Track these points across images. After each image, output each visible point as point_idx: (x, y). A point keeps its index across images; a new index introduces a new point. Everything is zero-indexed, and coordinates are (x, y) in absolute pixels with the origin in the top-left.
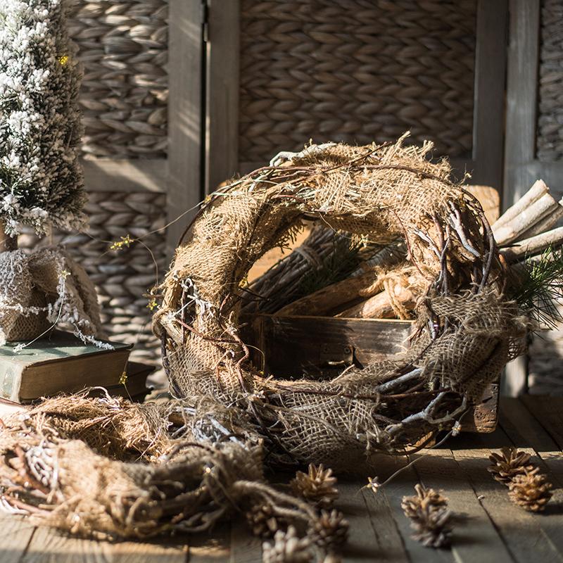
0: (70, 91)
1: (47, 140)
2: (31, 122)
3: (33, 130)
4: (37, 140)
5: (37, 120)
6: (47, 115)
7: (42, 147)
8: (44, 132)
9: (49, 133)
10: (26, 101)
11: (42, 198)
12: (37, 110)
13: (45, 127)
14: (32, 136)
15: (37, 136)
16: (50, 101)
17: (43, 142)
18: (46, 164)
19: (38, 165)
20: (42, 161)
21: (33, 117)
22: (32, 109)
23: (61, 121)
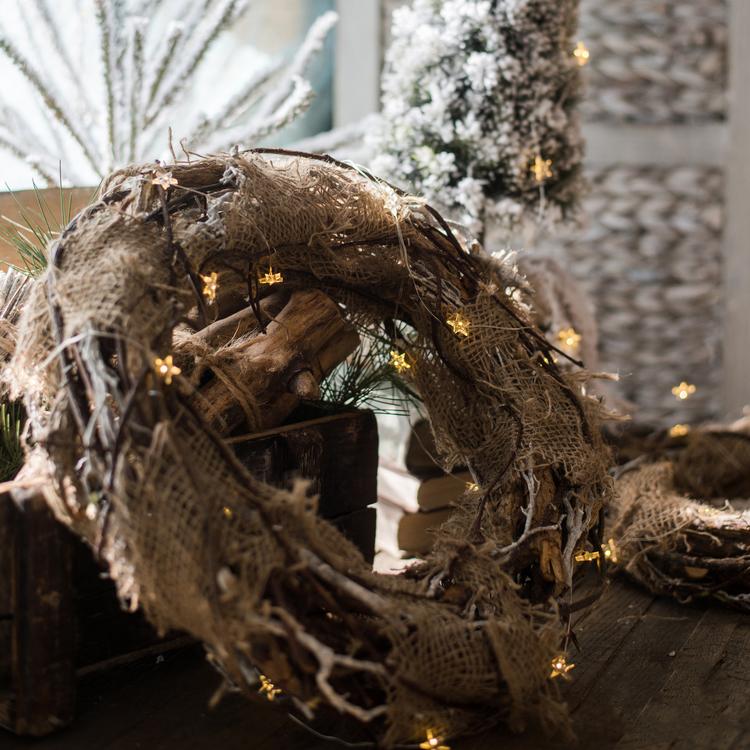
0: (564, 24)
1: (525, 98)
2: (500, 71)
3: (504, 83)
4: (510, 98)
5: (510, 68)
6: (525, 62)
7: (517, 109)
8: (521, 87)
9: (528, 87)
10: (493, 38)
11: (514, 184)
12: (510, 52)
13: (521, 79)
14: (502, 91)
15: (508, 91)
16: (531, 40)
17: (518, 101)
18: (522, 134)
19: (509, 135)
20: (516, 128)
21: (503, 63)
22: (503, 51)
23: (548, 69)
